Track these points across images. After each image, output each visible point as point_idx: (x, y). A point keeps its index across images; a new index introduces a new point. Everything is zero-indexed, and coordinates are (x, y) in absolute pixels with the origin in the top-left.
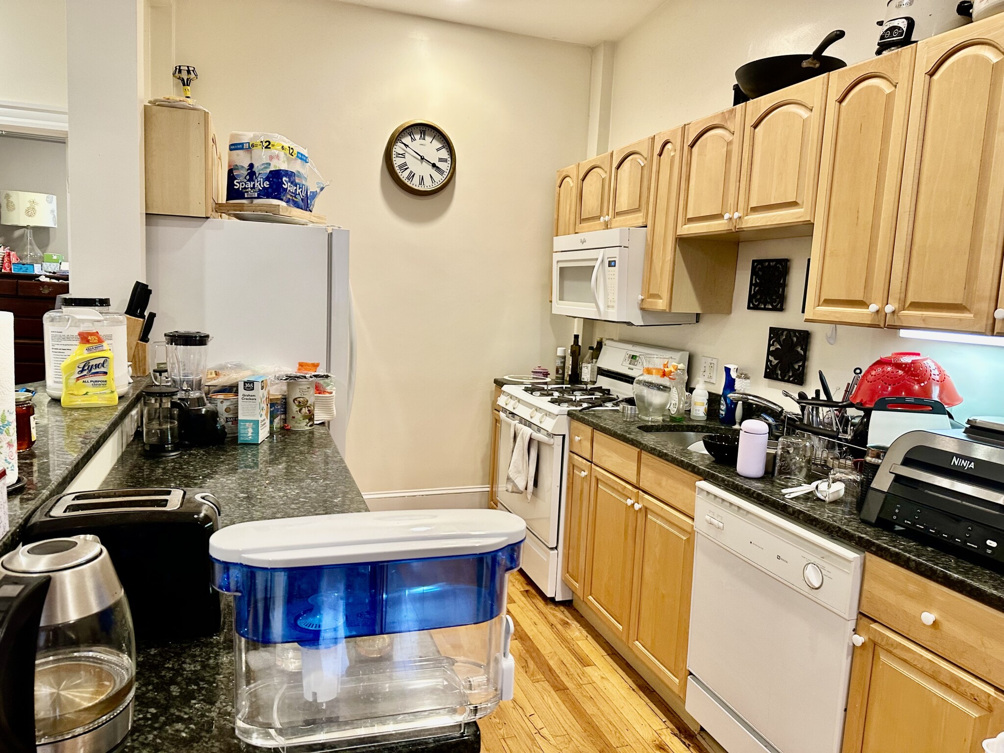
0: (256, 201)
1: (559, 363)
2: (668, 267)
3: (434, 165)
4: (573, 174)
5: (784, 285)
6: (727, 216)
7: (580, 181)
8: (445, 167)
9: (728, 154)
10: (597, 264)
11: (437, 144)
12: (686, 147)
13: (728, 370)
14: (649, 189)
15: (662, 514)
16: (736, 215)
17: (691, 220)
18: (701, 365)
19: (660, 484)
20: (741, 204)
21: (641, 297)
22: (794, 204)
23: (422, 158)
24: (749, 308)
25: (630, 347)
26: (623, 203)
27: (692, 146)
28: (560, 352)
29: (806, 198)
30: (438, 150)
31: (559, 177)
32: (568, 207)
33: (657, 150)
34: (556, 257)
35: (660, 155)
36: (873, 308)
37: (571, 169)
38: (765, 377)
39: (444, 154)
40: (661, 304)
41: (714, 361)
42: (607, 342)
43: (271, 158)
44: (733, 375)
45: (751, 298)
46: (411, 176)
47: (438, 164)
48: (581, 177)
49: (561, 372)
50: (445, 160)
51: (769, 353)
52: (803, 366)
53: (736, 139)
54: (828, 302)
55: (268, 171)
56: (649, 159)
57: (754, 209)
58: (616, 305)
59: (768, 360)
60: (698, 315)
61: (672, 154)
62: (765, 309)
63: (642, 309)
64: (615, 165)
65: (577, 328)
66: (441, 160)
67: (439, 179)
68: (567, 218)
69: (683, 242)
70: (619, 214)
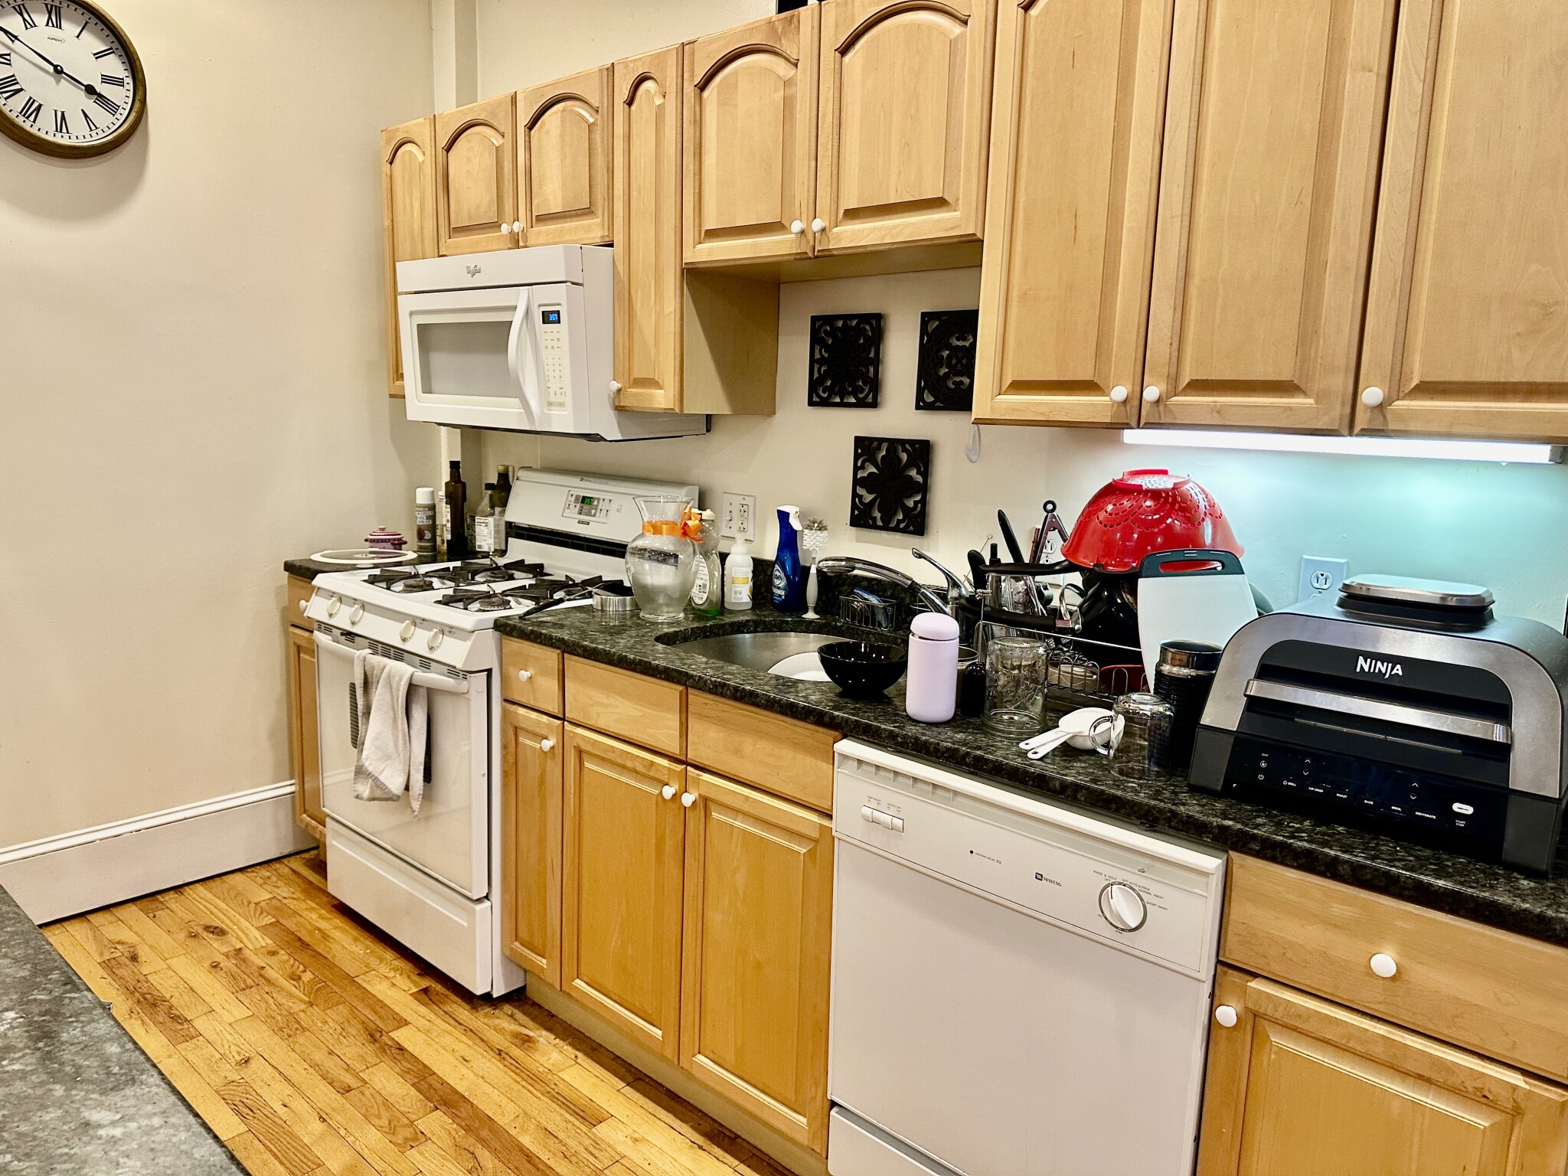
1: (422, 519)
2: (671, 326)
3: (90, 90)
4: (424, 135)
5: (877, 362)
6: (797, 226)
7: (441, 153)
8: (122, 96)
9: (788, 103)
10: (517, 318)
11: (93, 43)
12: (690, 90)
13: (783, 517)
14: (611, 171)
15: (746, 808)
16: (817, 225)
17: (712, 234)
18: (724, 506)
19: (738, 752)
20: (824, 202)
21: (615, 385)
22: (939, 203)
23: (58, 71)
24: (811, 403)
25: (575, 481)
26: (552, 195)
27: (703, 86)
28: (422, 496)
29: (965, 191)
30: (98, 55)
31: (388, 141)
32: (417, 205)
33: (622, 92)
34: (406, 304)
35: (630, 103)
36: (1119, 393)
37: (417, 126)
38: (852, 524)
39: (114, 66)
40: (662, 398)
41: (749, 501)
42: (521, 474)
44: (795, 523)
45: (813, 386)
46: (33, 109)
47: (101, 88)
48: (443, 142)
49: (428, 535)
50: (119, 82)
51: (857, 482)
52: (924, 502)
53: (804, 76)
54: (1018, 386)
56: (604, 110)
57: (852, 214)
58: (568, 400)
59: (855, 494)
60: (709, 417)
61: (658, 101)
62: (843, 405)
63: (619, 409)
64: (523, 120)
65: (448, 449)
66: (107, 79)
67: (107, 124)
68: (417, 226)
69: (696, 277)
70: (542, 219)
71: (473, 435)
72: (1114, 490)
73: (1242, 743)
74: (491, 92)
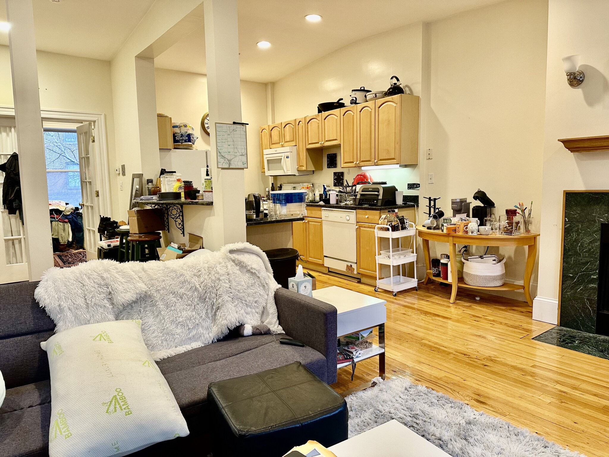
0: (183, 143)
1: (267, 193)
2: (305, 157)
4: (267, 128)
5: (336, 161)
6: (320, 143)
7: (270, 131)
9: (318, 126)
10: (283, 158)
12: (306, 124)
13: (324, 186)
14: (296, 135)
15: (313, 221)
16: (322, 142)
17: (310, 144)
18: (316, 186)
19: (312, 213)
20: (323, 140)
21: (297, 167)
22: (336, 140)
24: (327, 168)
25: (293, 184)
26: (288, 138)
27: (308, 123)
28: (267, 190)
29: (339, 138)
31: (261, 129)
32: (266, 139)
33: (297, 123)
34: (265, 156)
35: (298, 125)
36: (355, 163)
37: (266, 127)
38: (334, 186)
40: (304, 168)
41: (320, 184)
42: (283, 184)
43: (187, 130)
44: (325, 187)
45: (328, 165)
48: (270, 129)
49: (268, 196)
51: (334, 179)
52: (343, 181)
53: (320, 122)
54: (346, 163)
55: (187, 134)
56: (295, 126)
57: (327, 141)
58: (290, 169)
59: (334, 181)
60: (313, 171)
61: (302, 125)
62: (332, 167)
63: (298, 170)
64: (283, 127)
65: (271, 181)
68: (266, 143)
69: (308, 150)
70: (286, 142)
71: (275, 177)
72: (358, 175)
73: (360, 199)
74: (278, 122)
